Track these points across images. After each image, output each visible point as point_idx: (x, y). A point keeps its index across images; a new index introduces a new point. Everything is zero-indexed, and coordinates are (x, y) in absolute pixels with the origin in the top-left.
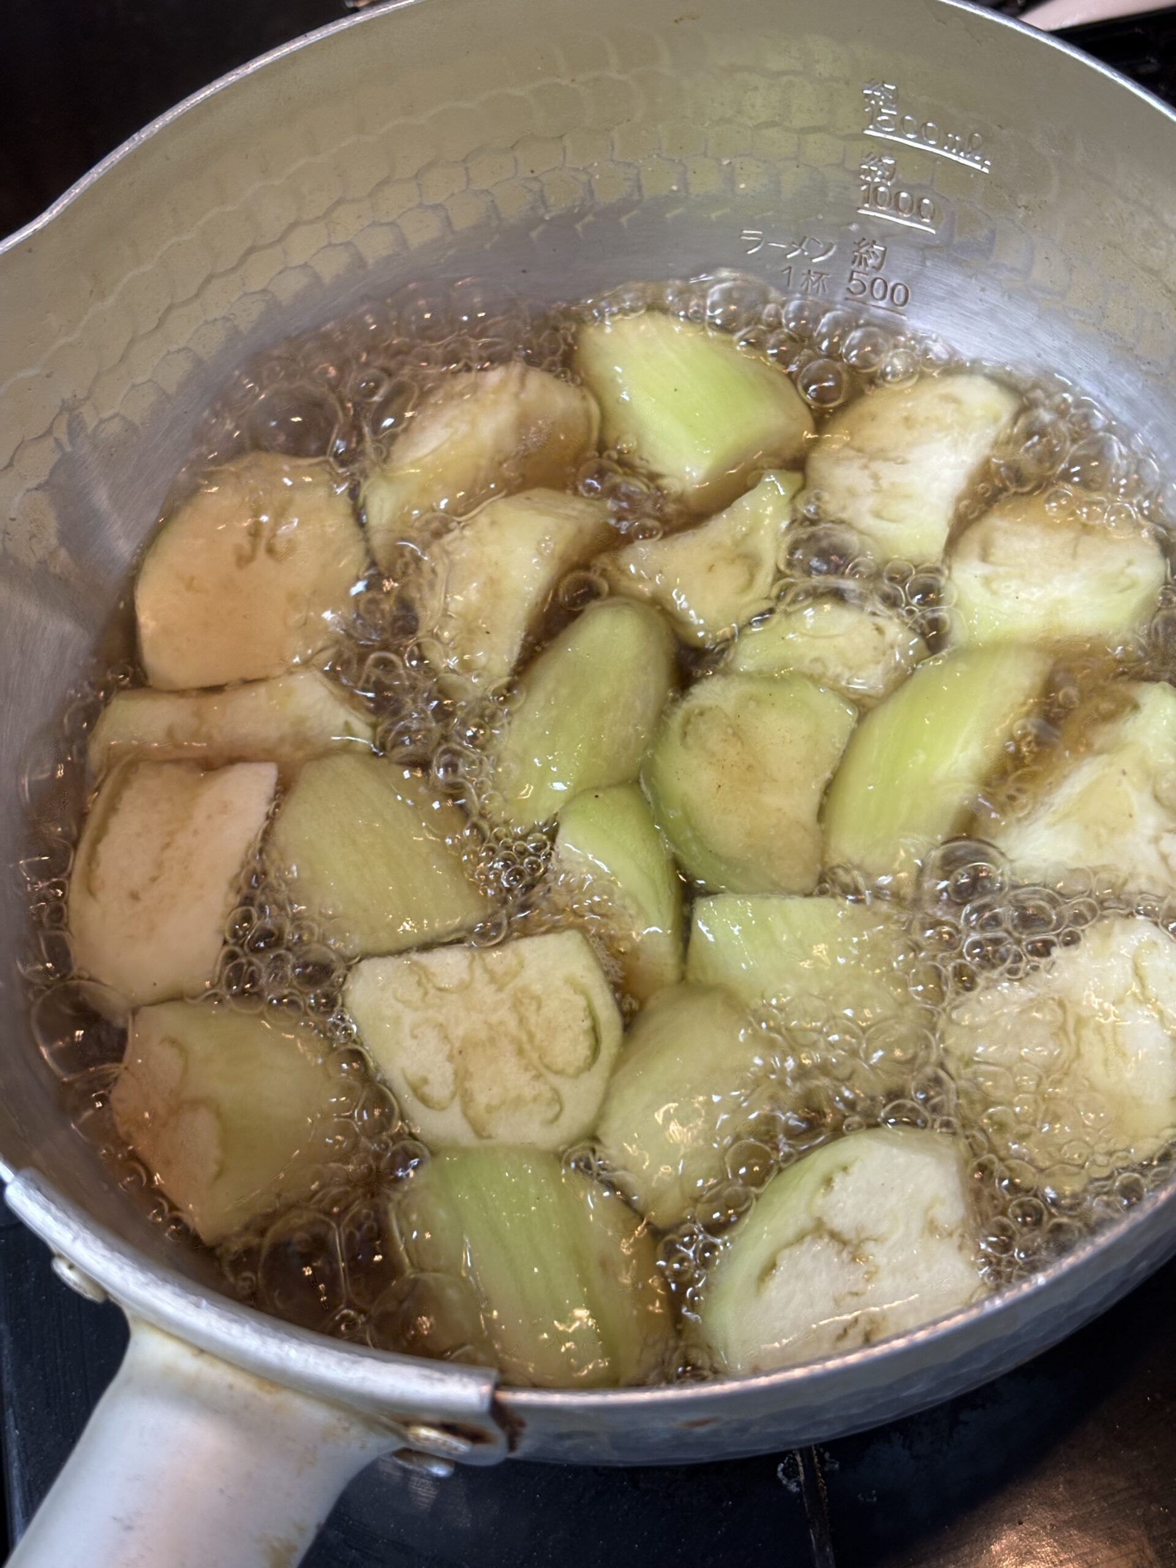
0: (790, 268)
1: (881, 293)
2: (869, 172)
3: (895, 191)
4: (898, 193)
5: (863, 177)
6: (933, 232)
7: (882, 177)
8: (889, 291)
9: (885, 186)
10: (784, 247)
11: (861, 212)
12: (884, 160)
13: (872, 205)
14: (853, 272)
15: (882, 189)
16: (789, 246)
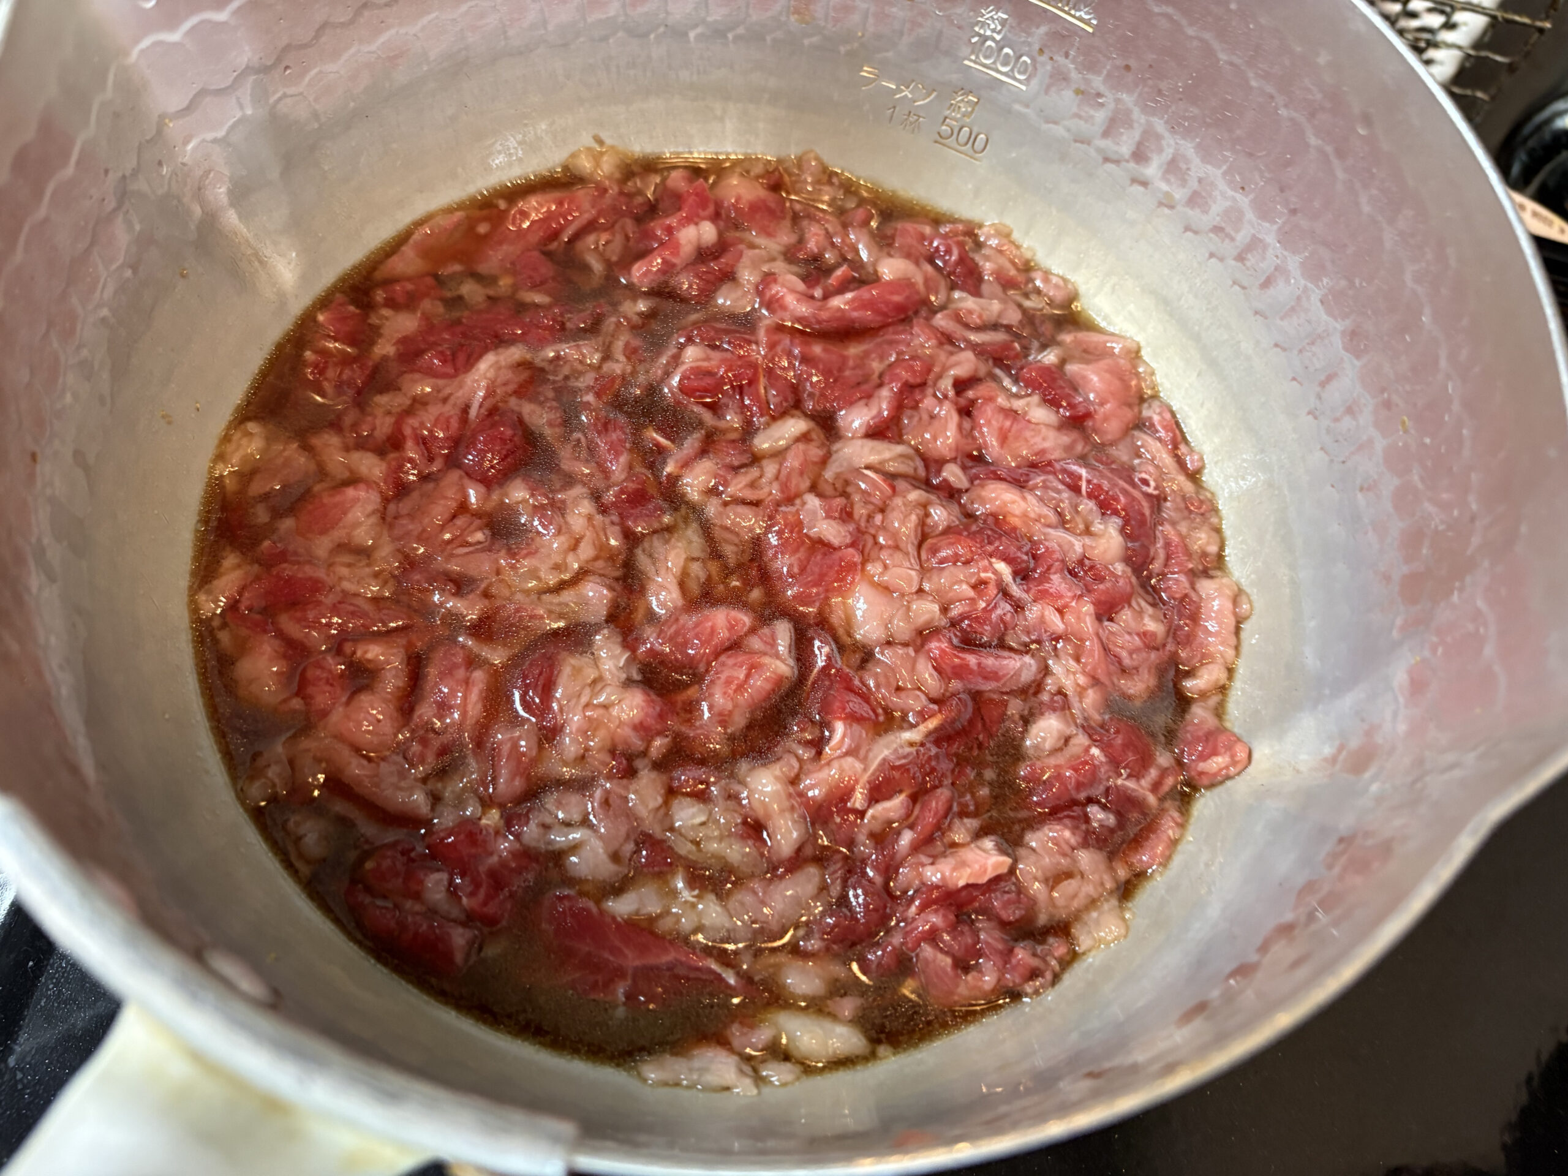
0: (894, 107)
1: (965, 140)
2: (983, 25)
3: (1002, 43)
4: (1002, 49)
5: (977, 29)
6: (1024, 88)
7: (993, 31)
8: (972, 138)
9: (993, 39)
10: (894, 87)
11: (966, 62)
12: (1000, 14)
13: (977, 57)
14: (946, 118)
15: (989, 43)
16: (898, 87)
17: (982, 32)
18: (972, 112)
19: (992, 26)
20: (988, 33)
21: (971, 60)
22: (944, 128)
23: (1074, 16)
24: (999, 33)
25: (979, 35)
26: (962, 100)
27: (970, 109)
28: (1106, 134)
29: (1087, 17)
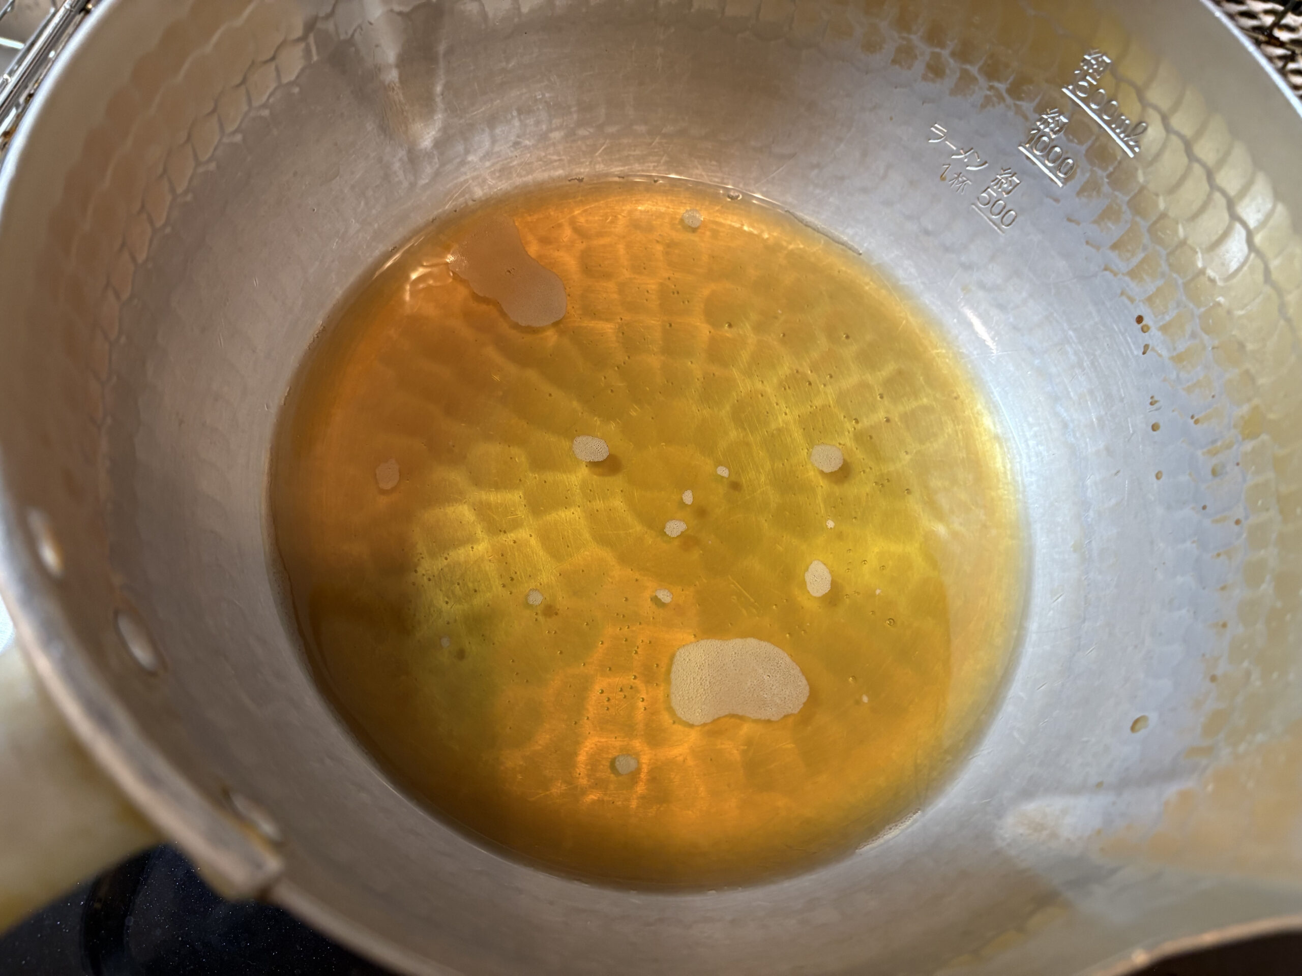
0: (950, 165)
1: (997, 211)
2: (1045, 122)
3: (1055, 142)
4: (1055, 146)
5: (1038, 123)
6: (1060, 185)
7: (1051, 129)
8: (1004, 211)
9: (1049, 137)
10: (955, 148)
11: (1021, 148)
12: (1062, 117)
13: (1031, 147)
14: (988, 188)
15: (1045, 139)
16: (958, 149)
17: (1042, 127)
18: (1010, 191)
19: (1052, 126)
20: (1047, 130)
21: (1025, 148)
22: (984, 195)
23: (1122, 139)
24: (1055, 133)
25: (1039, 130)
26: (1007, 178)
27: (1010, 188)
28: (1115, 247)
29: (1131, 143)
